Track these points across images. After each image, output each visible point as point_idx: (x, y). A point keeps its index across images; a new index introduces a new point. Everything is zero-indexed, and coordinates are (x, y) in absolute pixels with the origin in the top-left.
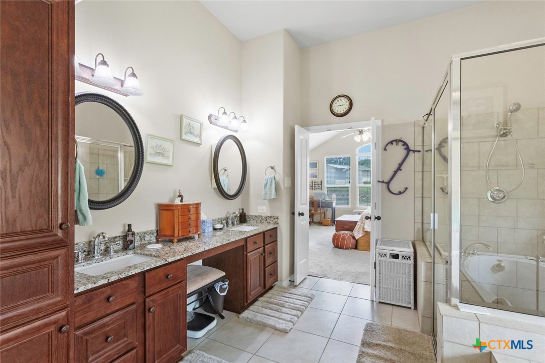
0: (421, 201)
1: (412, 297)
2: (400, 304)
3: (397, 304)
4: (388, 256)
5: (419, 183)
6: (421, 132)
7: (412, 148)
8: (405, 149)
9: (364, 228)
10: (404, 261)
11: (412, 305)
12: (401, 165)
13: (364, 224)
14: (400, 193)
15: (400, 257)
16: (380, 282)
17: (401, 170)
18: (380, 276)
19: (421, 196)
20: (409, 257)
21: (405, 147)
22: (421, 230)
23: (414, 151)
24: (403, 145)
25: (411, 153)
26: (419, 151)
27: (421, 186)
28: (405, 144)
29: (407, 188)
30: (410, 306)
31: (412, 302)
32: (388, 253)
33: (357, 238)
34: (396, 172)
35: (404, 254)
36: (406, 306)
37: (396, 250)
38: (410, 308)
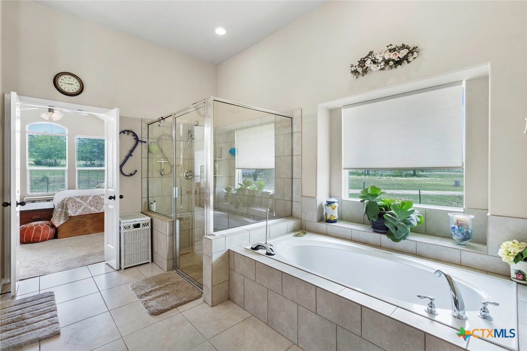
0: (146, 181)
1: (150, 254)
2: (142, 263)
3: (139, 263)
4: (132, 227)
5: (145, 167)
6: (147, 127)
7: (140, 139)
8: (135, 139)
9: (66, 214)
10: (144, 228)
11: (150, 261)
12: (132, 151)
13: (67, 209)
14: (131, 175)
15: (141, 225)
16: (125, 251)
17: (132, 156)
18: (125, 246)
19: (146, 176)
20: (148, 224)
21: (135, 137)
22: (147, 203)
23: (142, 142)
24: (133, 136)
25: (140, 143)
26: (145, 142)
27: (146, 169)
28: (135, 135)
29: (136, 171)
30: (148, 261)
31: (150, 257)
32: (132, 224)
33: (57, 226)
34: (127, 158)
35: (144, 222)
36: (146, 262)
37: (139, 220)
38: (148, 263)
